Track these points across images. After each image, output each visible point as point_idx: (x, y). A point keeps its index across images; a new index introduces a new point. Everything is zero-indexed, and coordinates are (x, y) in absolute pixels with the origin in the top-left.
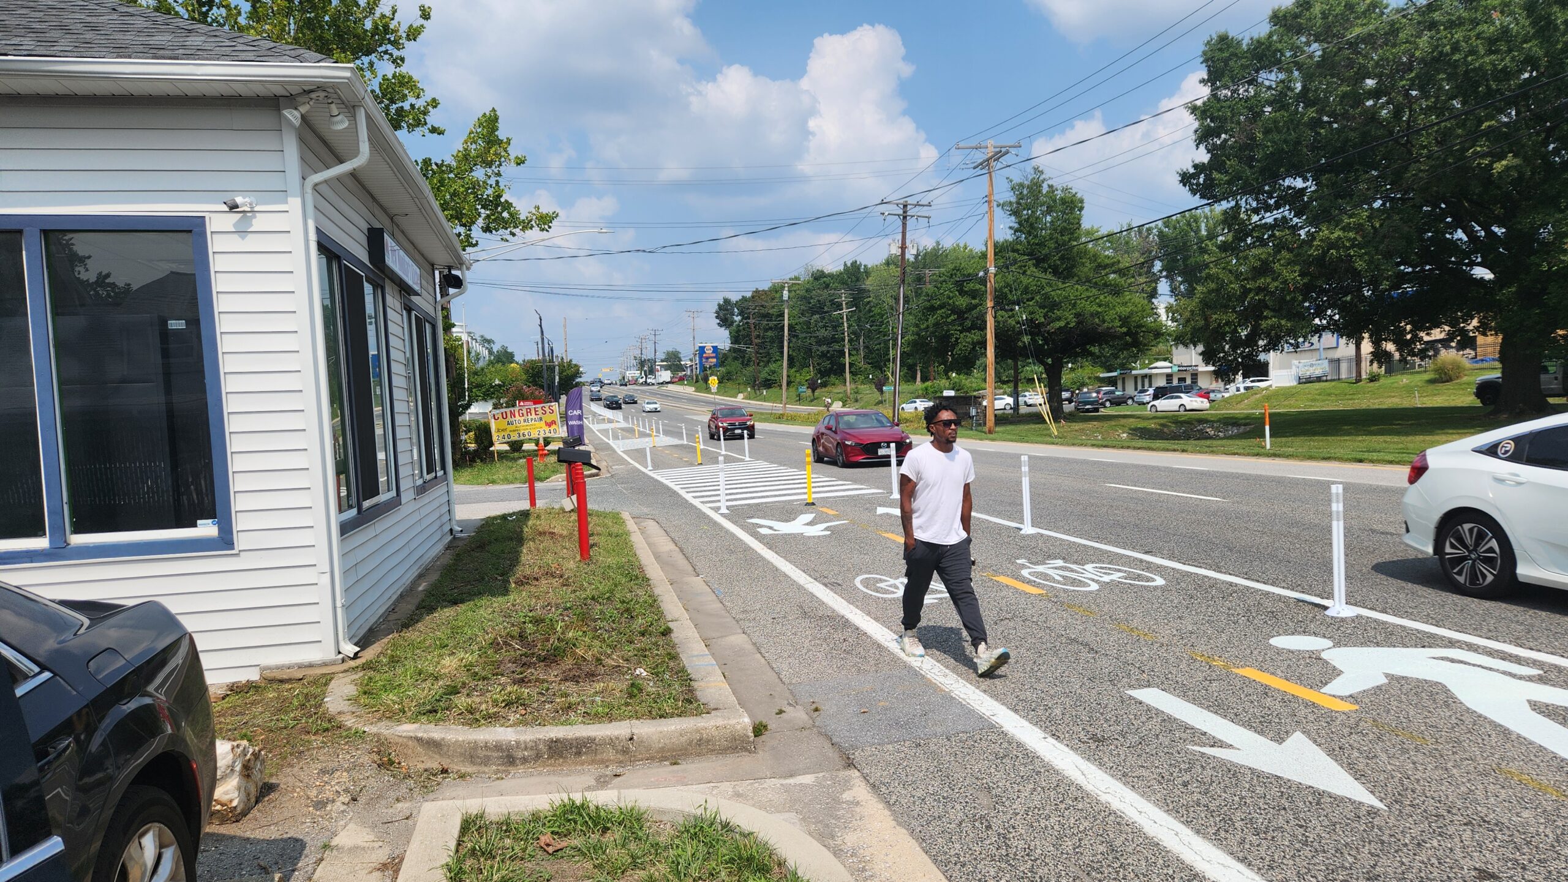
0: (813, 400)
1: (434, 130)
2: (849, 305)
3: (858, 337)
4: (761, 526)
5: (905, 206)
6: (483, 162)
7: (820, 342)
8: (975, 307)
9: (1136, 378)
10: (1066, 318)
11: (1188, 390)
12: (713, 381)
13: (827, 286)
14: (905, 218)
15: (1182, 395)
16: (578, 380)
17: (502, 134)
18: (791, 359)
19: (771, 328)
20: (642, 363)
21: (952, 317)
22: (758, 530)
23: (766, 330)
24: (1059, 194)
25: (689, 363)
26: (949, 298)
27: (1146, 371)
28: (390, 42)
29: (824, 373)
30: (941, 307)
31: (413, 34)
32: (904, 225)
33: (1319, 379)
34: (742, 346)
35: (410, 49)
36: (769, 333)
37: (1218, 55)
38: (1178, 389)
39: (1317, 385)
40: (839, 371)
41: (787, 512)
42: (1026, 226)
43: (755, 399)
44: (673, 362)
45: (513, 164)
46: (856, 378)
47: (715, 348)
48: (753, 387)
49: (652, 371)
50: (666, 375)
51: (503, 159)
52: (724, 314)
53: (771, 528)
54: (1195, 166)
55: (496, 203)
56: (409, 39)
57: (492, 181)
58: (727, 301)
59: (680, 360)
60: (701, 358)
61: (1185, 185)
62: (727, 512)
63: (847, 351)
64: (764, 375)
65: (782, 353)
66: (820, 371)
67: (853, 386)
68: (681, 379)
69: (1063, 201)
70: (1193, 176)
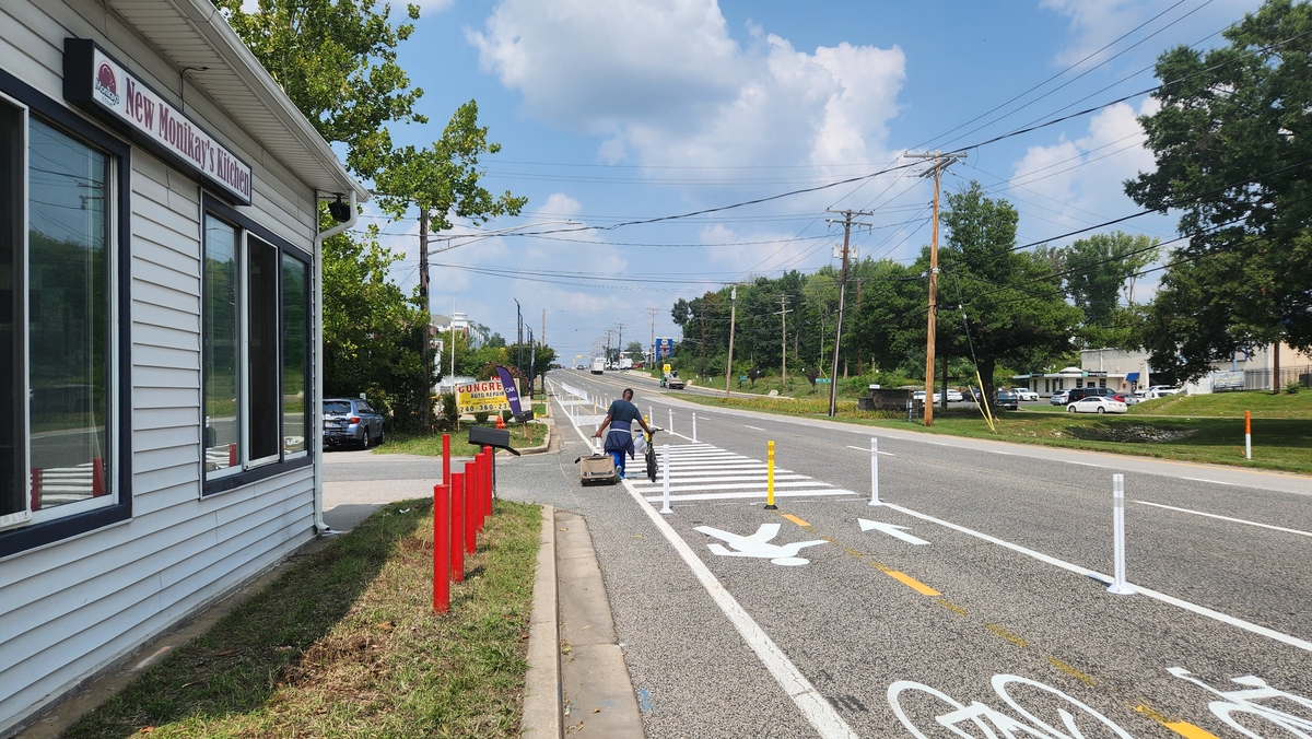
0: (752, 388)
1: (418, 118)
2: (787, 307)
3: (794, 335)
4: (714, 540)
5: (849, 214)
6: (461, 150)
7: (761, 338)
8: (914, 306)
9: (1047, 380)
10: (1003, 319)
11: (1104, 392)
12: (667, 368)
13: (769, 291)
14: (848, 225)
15: (1100, 398)
16: (552, 363)
17: (479, 124)
18: (734, 351)
19: (718, 326)
20: (609, 352)
21: (891, 316)
22: (710, 546)
23: (714, 327)
24: (995, 206)
25: (648, 353)
26: (888, 298)
27: (1057, 375)
28: (384, 41)
29: (762, 365)
30: (879, 306)
31: (404, 34)
32: (847, 231)
33: (1234, 390)
34: (693, 340)
35: (401, 48)
36: (717, 330)
37: (1177, 67)
38: (1094, 393)
39: (1234, 395)
40: (777, 364)
41: (744, 518)
42: (962, 235)
43: (702, 384)
44: (635, 352)
45: (488, 150)
46: (791, 370)
47: (670, 341)
48: (701, 374)
49: (617, 359)
50: (628, 362)
51: (479, 147)
52: (679, 313)
53: (725, 544)
54: (1142, 177)
55: (469, 188)
56: (401, 38)
57: (469, 168)
58: (682, 302)
59: (641, 350)
60: (658, 350)
61: (1130, 195)
62: (670, 511)
63: (784, 345)
64: (710, 365)
65: (728, 347)
66: (759, 364)
67: (788, 378)
68: (641, 366)
69: (1000, 213)
70: (1140, 186)
